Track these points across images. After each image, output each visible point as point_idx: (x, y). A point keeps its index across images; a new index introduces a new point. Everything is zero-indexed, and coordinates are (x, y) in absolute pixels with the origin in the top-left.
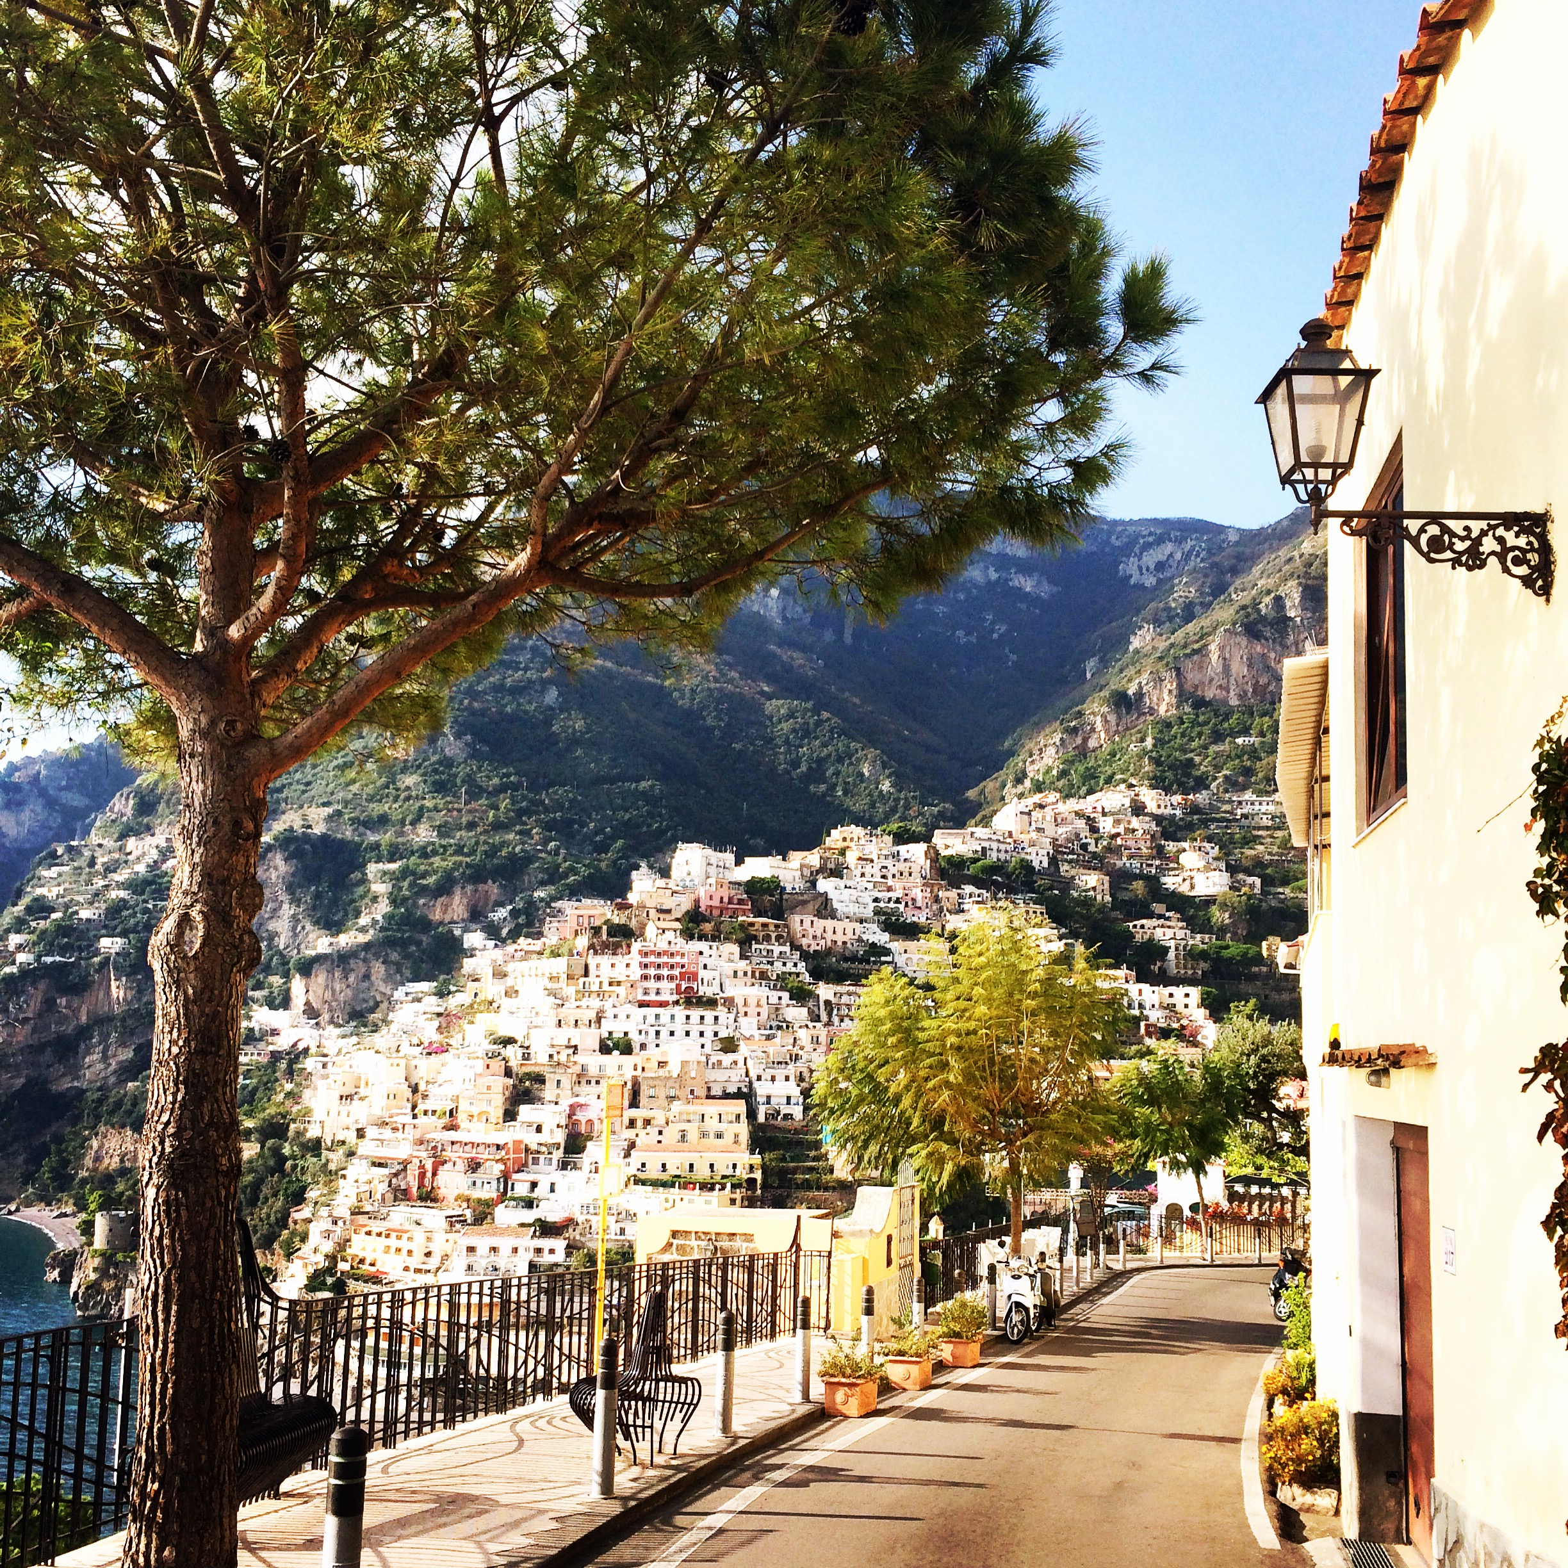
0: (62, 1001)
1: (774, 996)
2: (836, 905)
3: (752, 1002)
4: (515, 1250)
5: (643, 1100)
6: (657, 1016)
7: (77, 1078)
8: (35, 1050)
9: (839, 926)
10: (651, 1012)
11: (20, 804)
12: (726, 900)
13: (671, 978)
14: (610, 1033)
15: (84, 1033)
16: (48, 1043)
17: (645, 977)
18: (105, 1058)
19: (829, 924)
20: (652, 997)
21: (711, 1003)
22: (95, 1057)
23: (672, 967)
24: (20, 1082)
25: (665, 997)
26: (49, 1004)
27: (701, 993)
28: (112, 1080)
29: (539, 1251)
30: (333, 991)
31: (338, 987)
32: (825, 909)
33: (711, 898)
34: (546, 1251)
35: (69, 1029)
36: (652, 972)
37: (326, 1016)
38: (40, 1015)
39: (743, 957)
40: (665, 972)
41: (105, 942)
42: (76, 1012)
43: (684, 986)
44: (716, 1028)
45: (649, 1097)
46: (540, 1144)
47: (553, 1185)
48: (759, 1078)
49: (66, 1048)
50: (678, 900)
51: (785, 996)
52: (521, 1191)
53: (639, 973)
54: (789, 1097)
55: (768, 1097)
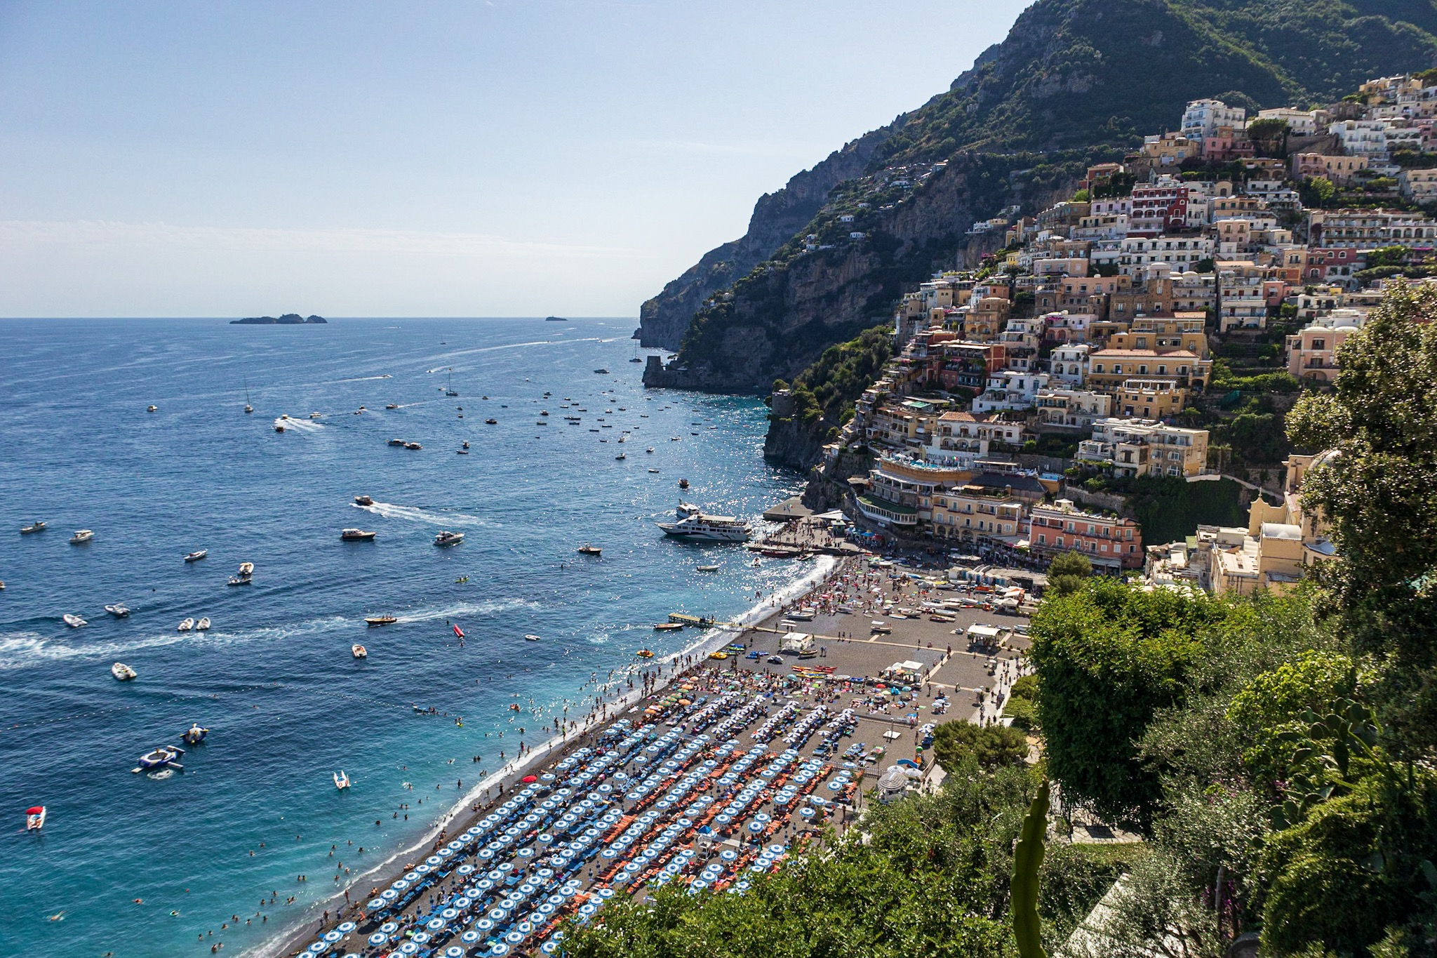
0: (830, 271)
1: (1259, 223)
2: (1347, 144)
3: (1235, 229)
4: (980, 432)
5: (1112, 314)
6: (1140, 245)
7: (838, 316)
8: (818, 300)
9: (1345, 160)
10: (1134, 241)
12: (1229, 145)
13: (1160, 213)
14: (1098, 260)
15: (841, 290)
16: (823, 297)
17: (1138, 214)
18: (852, 304)
19: (1334, 160)
20: (1141, 230)
21: (1197, 231)
22: (847, 304)
23: (1163, 204)
24: (809, 319)
25: (1153, 229)
26: (823, 273)
27: (1188, 225)
28: (857, 317)
29: (999, 434)
32: (1336, 147)
33: (1214, 144)
34: (1005, 434)
35: (834, 287)
36: (1144, 209)
38: (818, 281)
39: (1235, 191)
40: (1156, 208)
41: (853, 235)
42: (837, 278)
43: (1172, 219)
44: (1195, 253)
45: (1117, 311)
46: (1020, 349)
47: (1021, 382)
48: (1227, 294)
49: (832, 298)
50: (1181, 148)
51: (1272, 222)
52: (996, 385)
53: (1133, 210)
54: (1253, 309)
55: (1233, 309)
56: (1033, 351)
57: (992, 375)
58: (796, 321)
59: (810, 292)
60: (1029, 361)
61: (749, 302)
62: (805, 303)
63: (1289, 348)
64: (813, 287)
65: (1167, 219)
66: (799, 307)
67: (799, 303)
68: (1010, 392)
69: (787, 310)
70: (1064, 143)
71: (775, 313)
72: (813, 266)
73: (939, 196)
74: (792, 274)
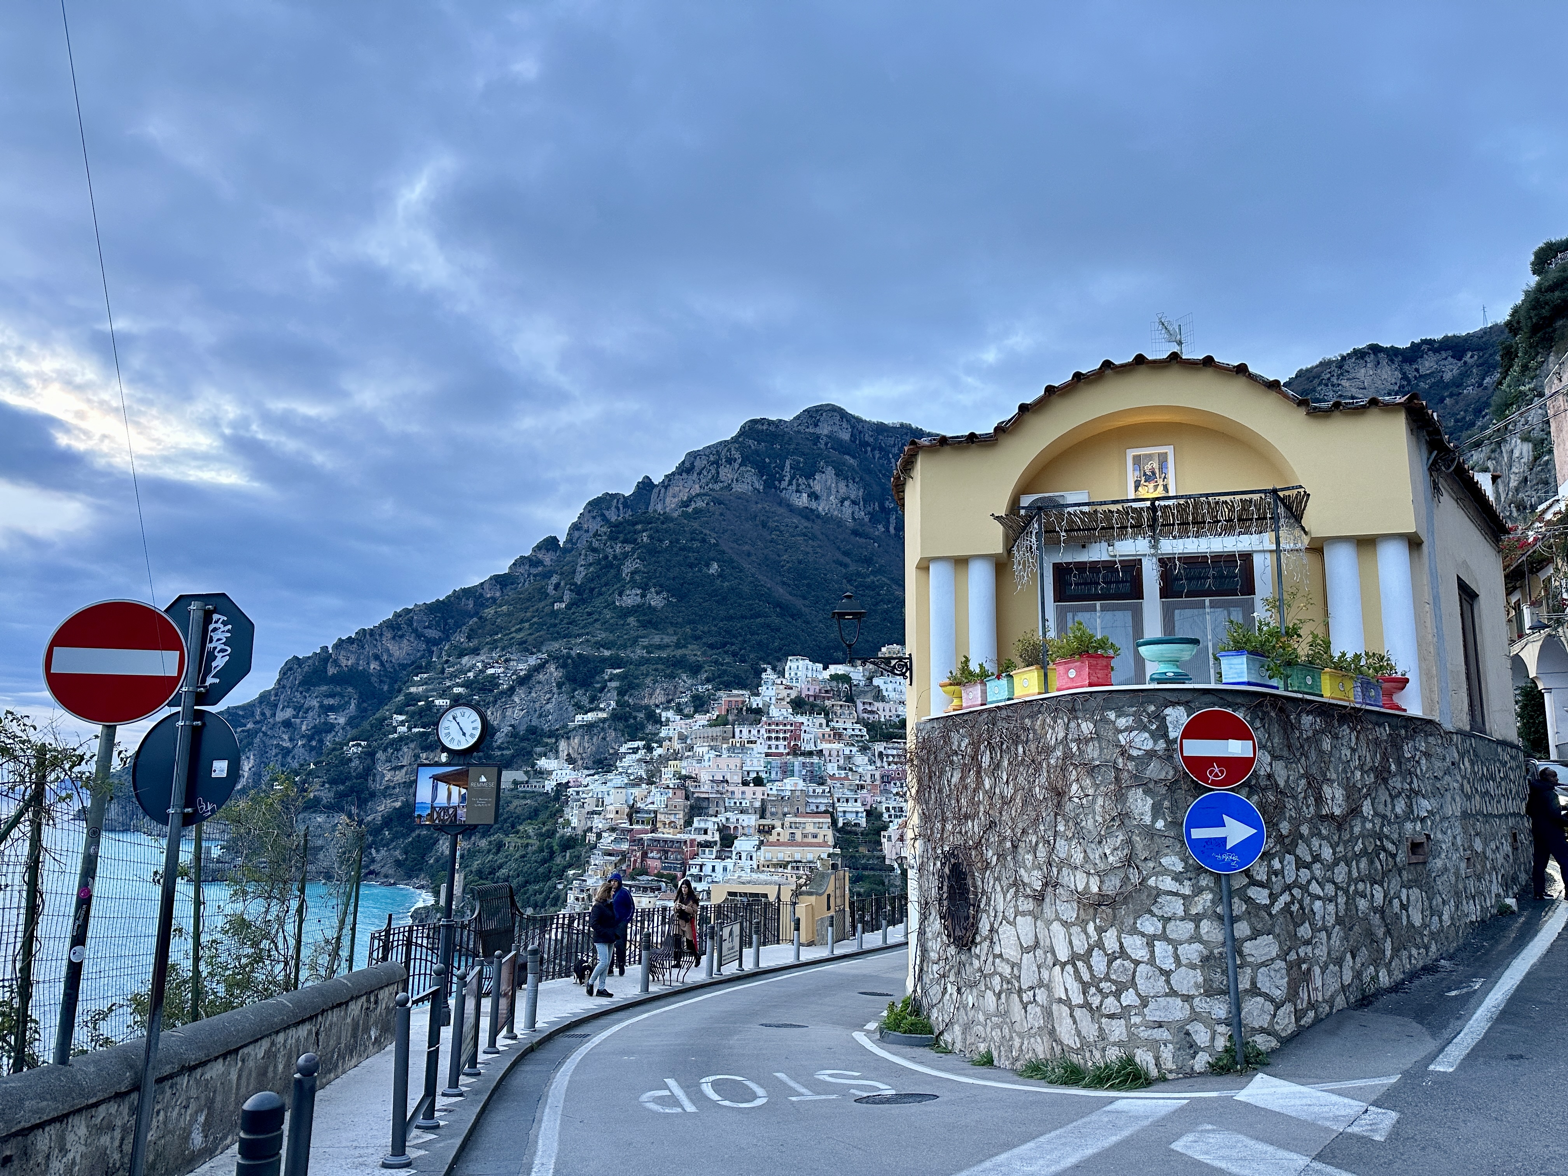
1: (847, 749)
2: (885, 693)
3: (834, 753)
5: (768, 815)
9: (887, 706)
10: (773, 760)
11: (402, 637)
12: (817, 691)
13: (785, 739)
14: (749, 773)
17: (769, 738)
19: (881, 705)
20: (773, 750)
21: (809, 754)
23: (785, 732)
24: (398, 804)
25: (781, 750)
27: (803, 748)
30: (584, 748)
31: (587, 745)
32: (879, 696)
33: (809, 690)
36: (773, 735)
37: (580, 762)
39: (828, 725)
40: (781, 735)
43: (792, 744)
45: (772, 814)
46: (706, 841)
47: (714, 867)
48: (839, 801)
50: (789, 691)
51: (854, 749)
52: (695, 871)
53: (765, 736)
54: (857, 813)
55: (845, 812)
56: (715, 843)
57: (691, 862)
58: (383, 807)
60: (714, 850)
61: (327, 786)
62: (394, 788)
63: (884, 840)
64: (404, 771)
65: (789, 743)
66: (387, 793)
67: (387, 788)
68: (706, 876)
69: (373, 795)
70: (649, 649)
71: (359, 799)
72: (405, 749)
73: (538, 687)
74: (380, 755)
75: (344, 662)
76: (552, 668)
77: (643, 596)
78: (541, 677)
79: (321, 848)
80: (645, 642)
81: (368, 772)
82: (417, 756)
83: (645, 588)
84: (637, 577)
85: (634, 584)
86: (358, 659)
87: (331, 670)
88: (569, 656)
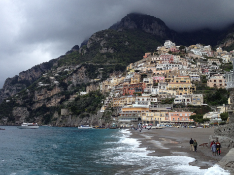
0: (48, 92)
4: (148, 100)
6: (167, 65)
7: (51, 104)
11: (38, 71)
16: (46, 99)
20: (165, 63)
21: (177, 63)
22: (54, 101)
23: (168, 58)
27: (174, 62)
29: (152, 100)
33: (173, 50)
34: (154, 100)
36: (164, 59)
39: (181, 57)
42: (50, 94)
46: (149, 84)
49: (49, 99)
52: (146, 91)
54: (197, 77)
57: (144, 89)
58: (37, 106)
59: (42, 97)
60: (152, 86)
62: (40, 101)
63: (208, 82)
64: (43, 96)
65: (170, 61)
69: (34, 102)
70: (110, 63)
71: (30, 103)
72: (43, 90)
73: (80, 73)
74: (36, 92)
75: (22, 78)
76: (83, 68)
77: (108, 50)
78: (80, 70)
79: (20, 117)
80: (109, 61)
81: (33, 96)
82: (46, 92)
83: (108, 48)
84: (106, 45)
85: (104, 47)
86: (26, 77)
87: (19, 80)
88: (88, 65)
